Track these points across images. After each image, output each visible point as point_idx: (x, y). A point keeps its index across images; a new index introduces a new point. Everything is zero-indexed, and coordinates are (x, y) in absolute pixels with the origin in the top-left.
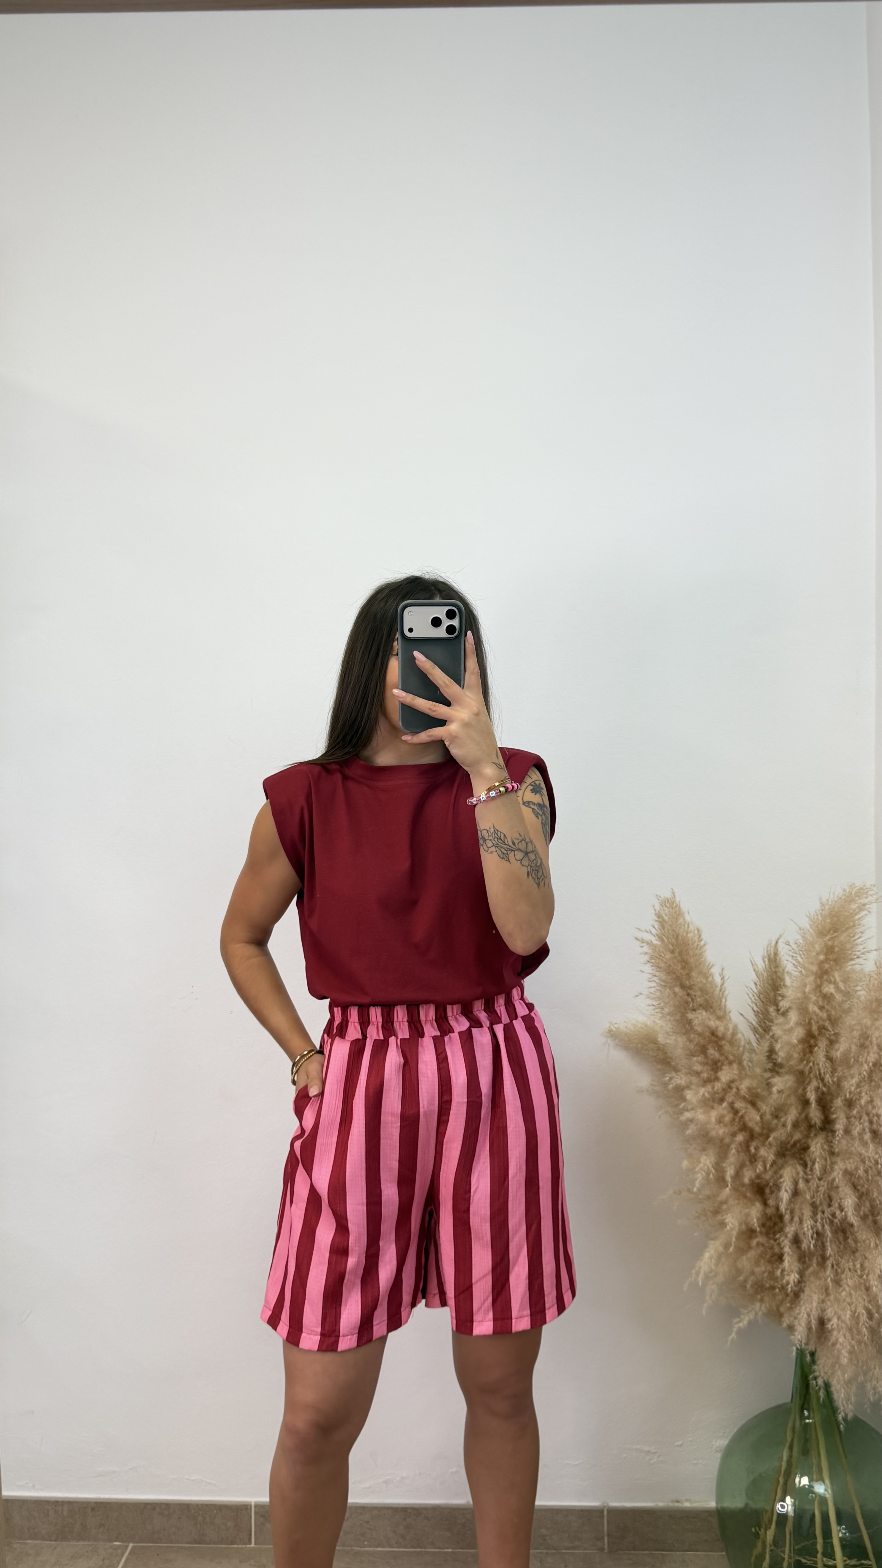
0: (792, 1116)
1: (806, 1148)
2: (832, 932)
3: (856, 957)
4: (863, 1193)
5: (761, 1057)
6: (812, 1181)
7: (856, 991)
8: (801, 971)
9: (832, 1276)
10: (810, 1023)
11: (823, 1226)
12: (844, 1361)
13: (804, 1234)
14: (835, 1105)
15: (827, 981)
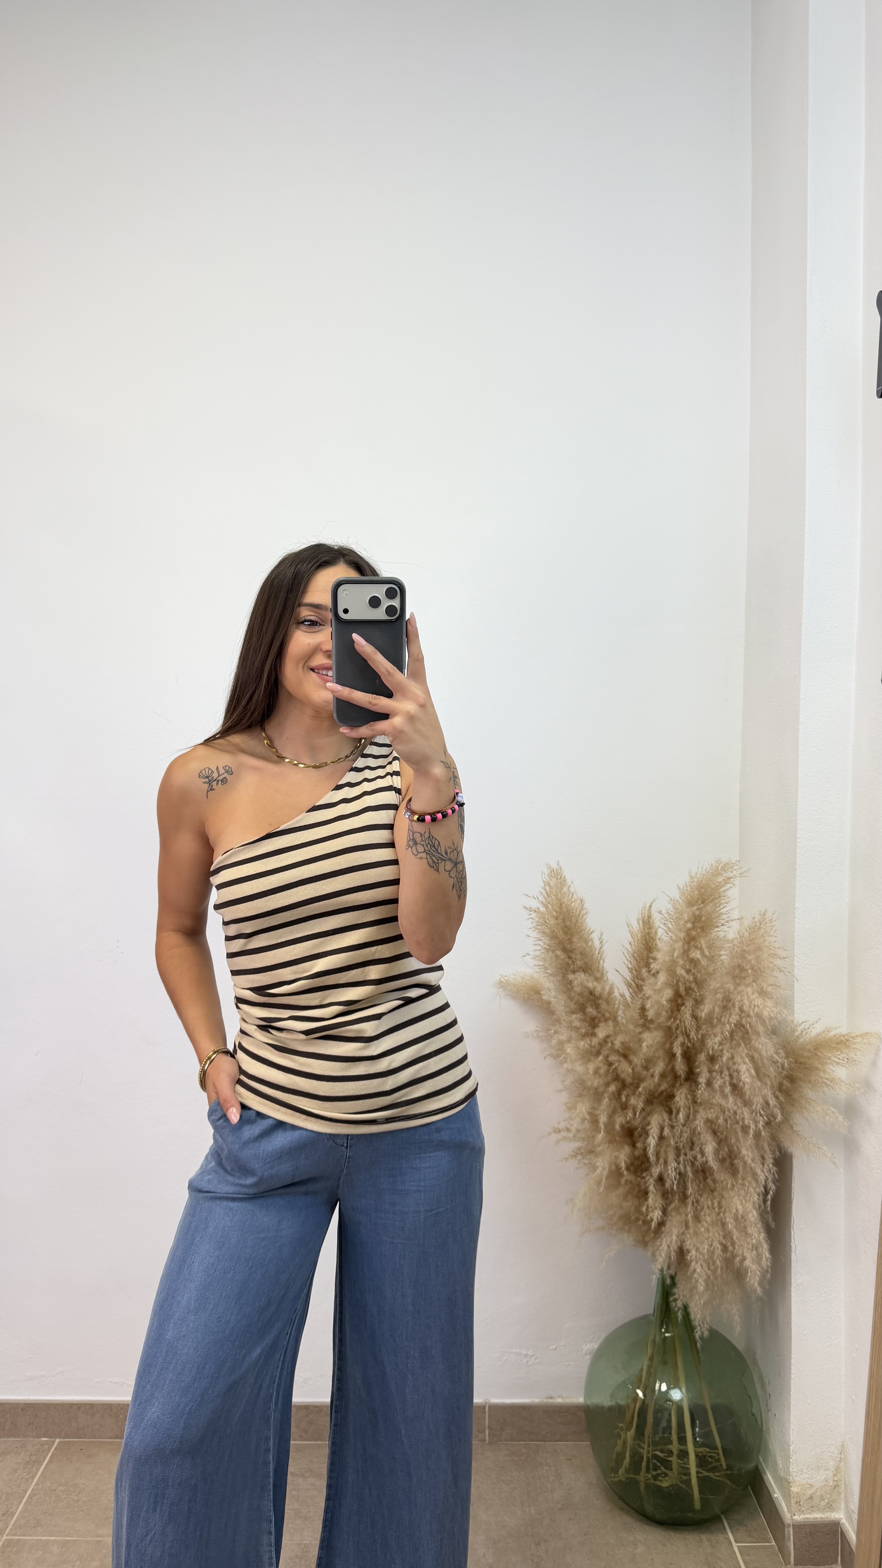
0: (659, 1068)
1: (671, 1097)
2: (700, 901)
3: (720, 924)
4: (722, 1139)
5: (635, 1013)
6: (676, 1128)
7: (721, 955)
8: (672, 937)
9: (692, 1212)
10: (677, 984)
11: (685, 1168)
12: (701, 1288)
13: (668, 1174)
14: (699, 1060)
15: (694, 947)
